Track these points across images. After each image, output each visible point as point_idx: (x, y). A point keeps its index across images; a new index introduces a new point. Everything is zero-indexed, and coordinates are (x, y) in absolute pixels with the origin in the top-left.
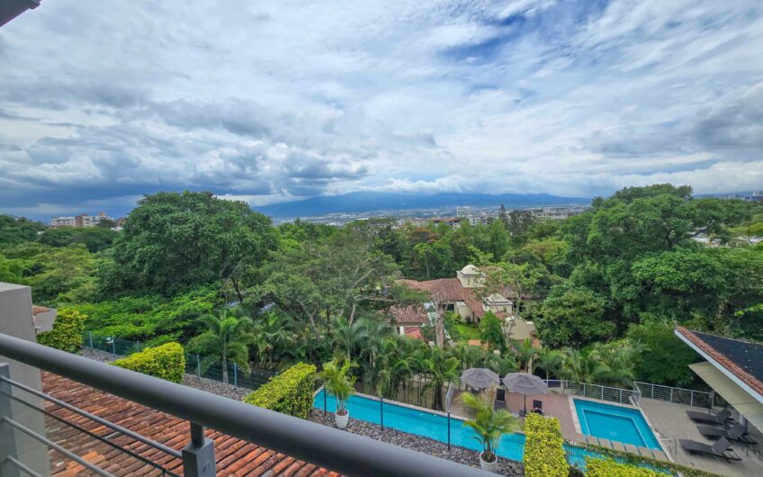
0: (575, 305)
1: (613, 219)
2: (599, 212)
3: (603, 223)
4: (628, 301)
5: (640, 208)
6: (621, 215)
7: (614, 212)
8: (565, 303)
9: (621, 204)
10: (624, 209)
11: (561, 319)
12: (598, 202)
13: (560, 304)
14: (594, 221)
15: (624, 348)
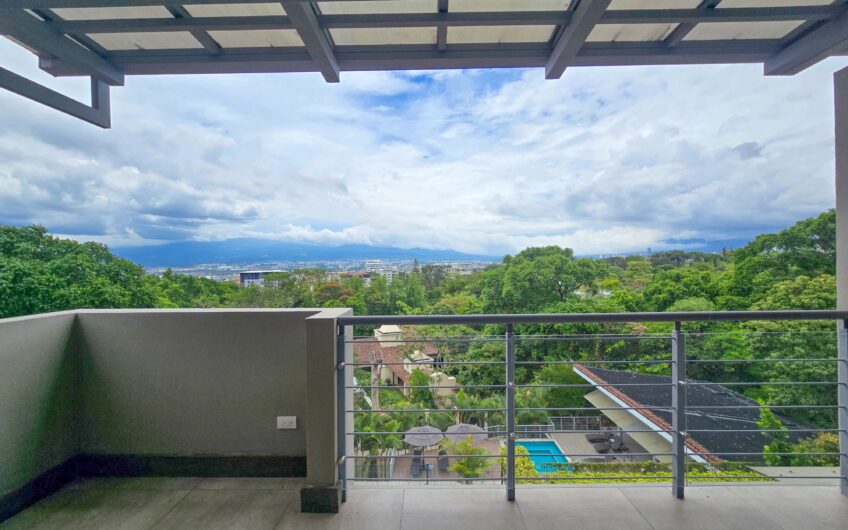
0: (494, 355)
1: (521, 275)
2: (510, 269)
3: (514, 278)
4: (534, 347)
5: (540, 266)
6: (527, 271)
7: (522, 269)
8: (486, 354)
9: (526, 262)
10: (529, 267)
11: (484, 368)
12: (507, 259)
13: (482, 355)
14: (506, 277)
15: (538, 388)
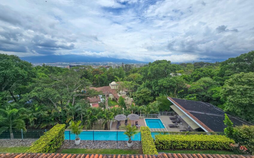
0: (144, 93)
1: (154, 69)
2: (151, 67)
3: (152, 70)
4: (156, 91)
5: (160, 66)
6: (156, 68)
7: (154, 67)
8: (142, 92)
9: (156, 65)
10: (156, 66)
11: (141, 96)
12: (150, 63)
13: (141, 93)
14: (149, 69)
15: (156, 103)
